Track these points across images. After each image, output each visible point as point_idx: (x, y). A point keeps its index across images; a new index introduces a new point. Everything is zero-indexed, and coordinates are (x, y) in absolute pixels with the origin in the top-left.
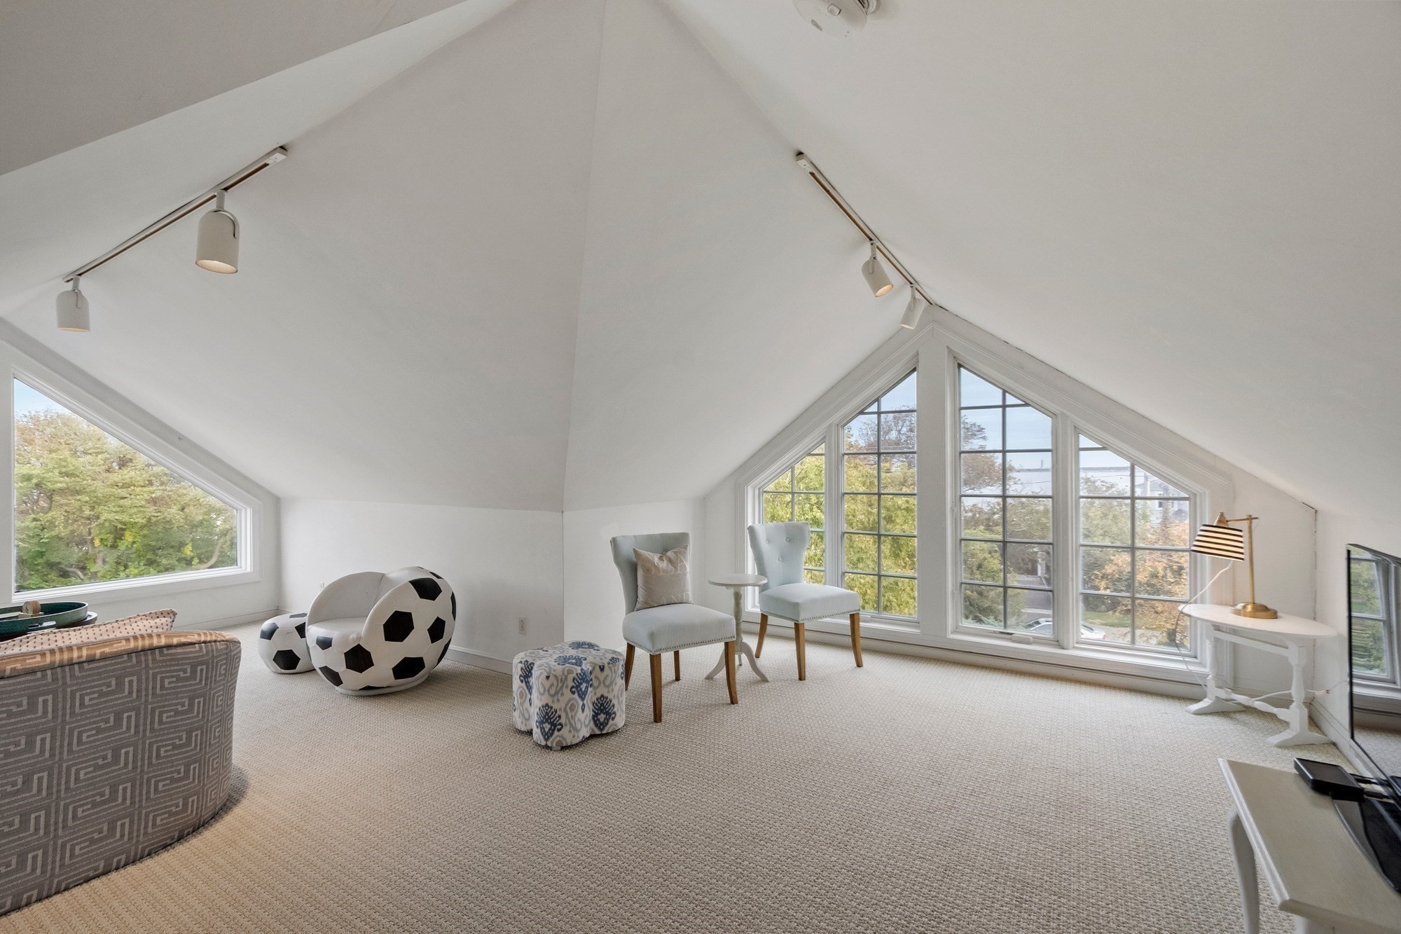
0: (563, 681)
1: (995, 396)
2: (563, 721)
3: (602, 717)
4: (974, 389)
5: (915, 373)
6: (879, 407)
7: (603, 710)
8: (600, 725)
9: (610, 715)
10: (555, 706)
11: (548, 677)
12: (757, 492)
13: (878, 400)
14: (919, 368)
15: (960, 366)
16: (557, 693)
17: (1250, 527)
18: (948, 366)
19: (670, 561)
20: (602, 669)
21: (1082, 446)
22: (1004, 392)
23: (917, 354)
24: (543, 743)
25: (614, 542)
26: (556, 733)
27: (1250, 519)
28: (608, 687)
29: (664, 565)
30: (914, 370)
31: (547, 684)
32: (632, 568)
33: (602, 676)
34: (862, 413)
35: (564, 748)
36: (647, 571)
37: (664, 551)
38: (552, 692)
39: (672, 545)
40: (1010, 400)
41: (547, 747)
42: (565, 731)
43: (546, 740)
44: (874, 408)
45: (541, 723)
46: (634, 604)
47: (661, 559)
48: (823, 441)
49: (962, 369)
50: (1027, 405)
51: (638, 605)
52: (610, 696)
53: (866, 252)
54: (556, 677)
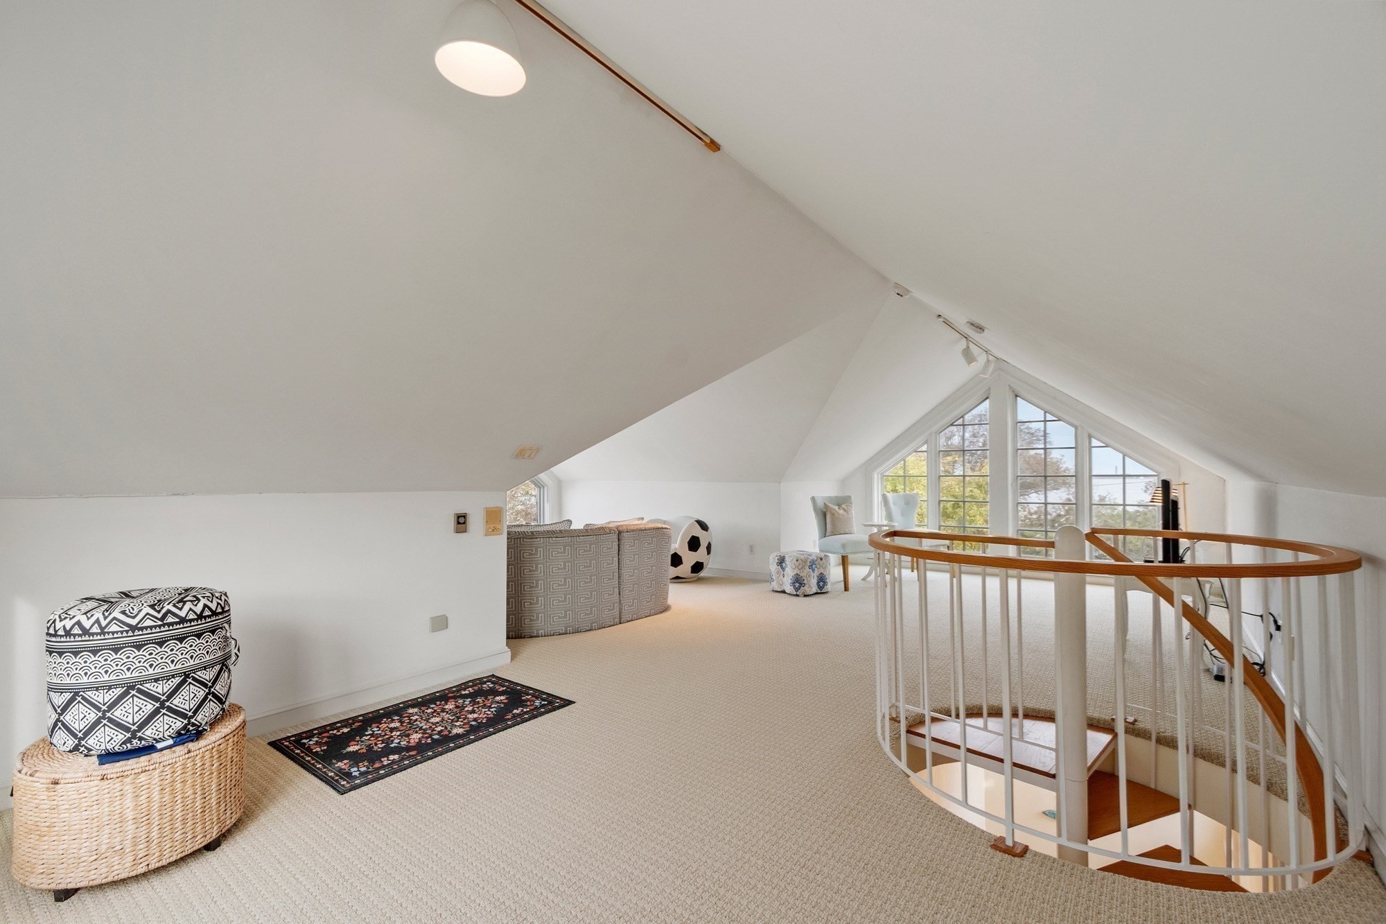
0: (806, 562)
1: (1039, 415)
2: (805, 582)
3: (821, 584)
4: (1027, 411)
5: (988, 400)
6: (963, 421)
7: (822, 580)
8: (820, 588)
9: (825, 583)
10: (801, 575)
11: (797, 560)
12: (880, 476)
13: (962, 417)
14: (990, 397)
15: (1017, 396)
16: (802, 568)
17: (1184, 490)
18: (1010, 396)
19: (844, 509)
20: (821, 559)
21: (1093, 445)
22: (1045, 412)
23: (989, 389)
24: (795, 593)
25: (813, 499)
26: (802, 588)
27: (1184, 484)
28: (824, 568)
29: (841, 512)
30: (987, 398)
31: (797, 563)
32: (824, 514)
33: (821, 563)
34: (952, 425)
35: (805, 596)
36: (833, 514)
37: (839, 506)
38: (800, 567)
39: (843, 502)
40: (1049, 417)
41: (797, 595)
42: (806, 587)
43: (797, 591)
44: (960, 422)
45: (793, 584)
46: (824, 534)
47: (839, 508)
48: (926, 442)
49: (1018, 398)
50: (1059, 420)
51: (828, 534)
52: (825, 574)
53: (963, 343)
54: (802, 561)
